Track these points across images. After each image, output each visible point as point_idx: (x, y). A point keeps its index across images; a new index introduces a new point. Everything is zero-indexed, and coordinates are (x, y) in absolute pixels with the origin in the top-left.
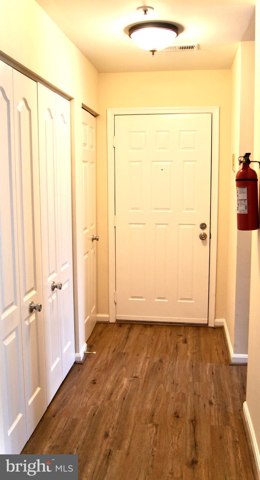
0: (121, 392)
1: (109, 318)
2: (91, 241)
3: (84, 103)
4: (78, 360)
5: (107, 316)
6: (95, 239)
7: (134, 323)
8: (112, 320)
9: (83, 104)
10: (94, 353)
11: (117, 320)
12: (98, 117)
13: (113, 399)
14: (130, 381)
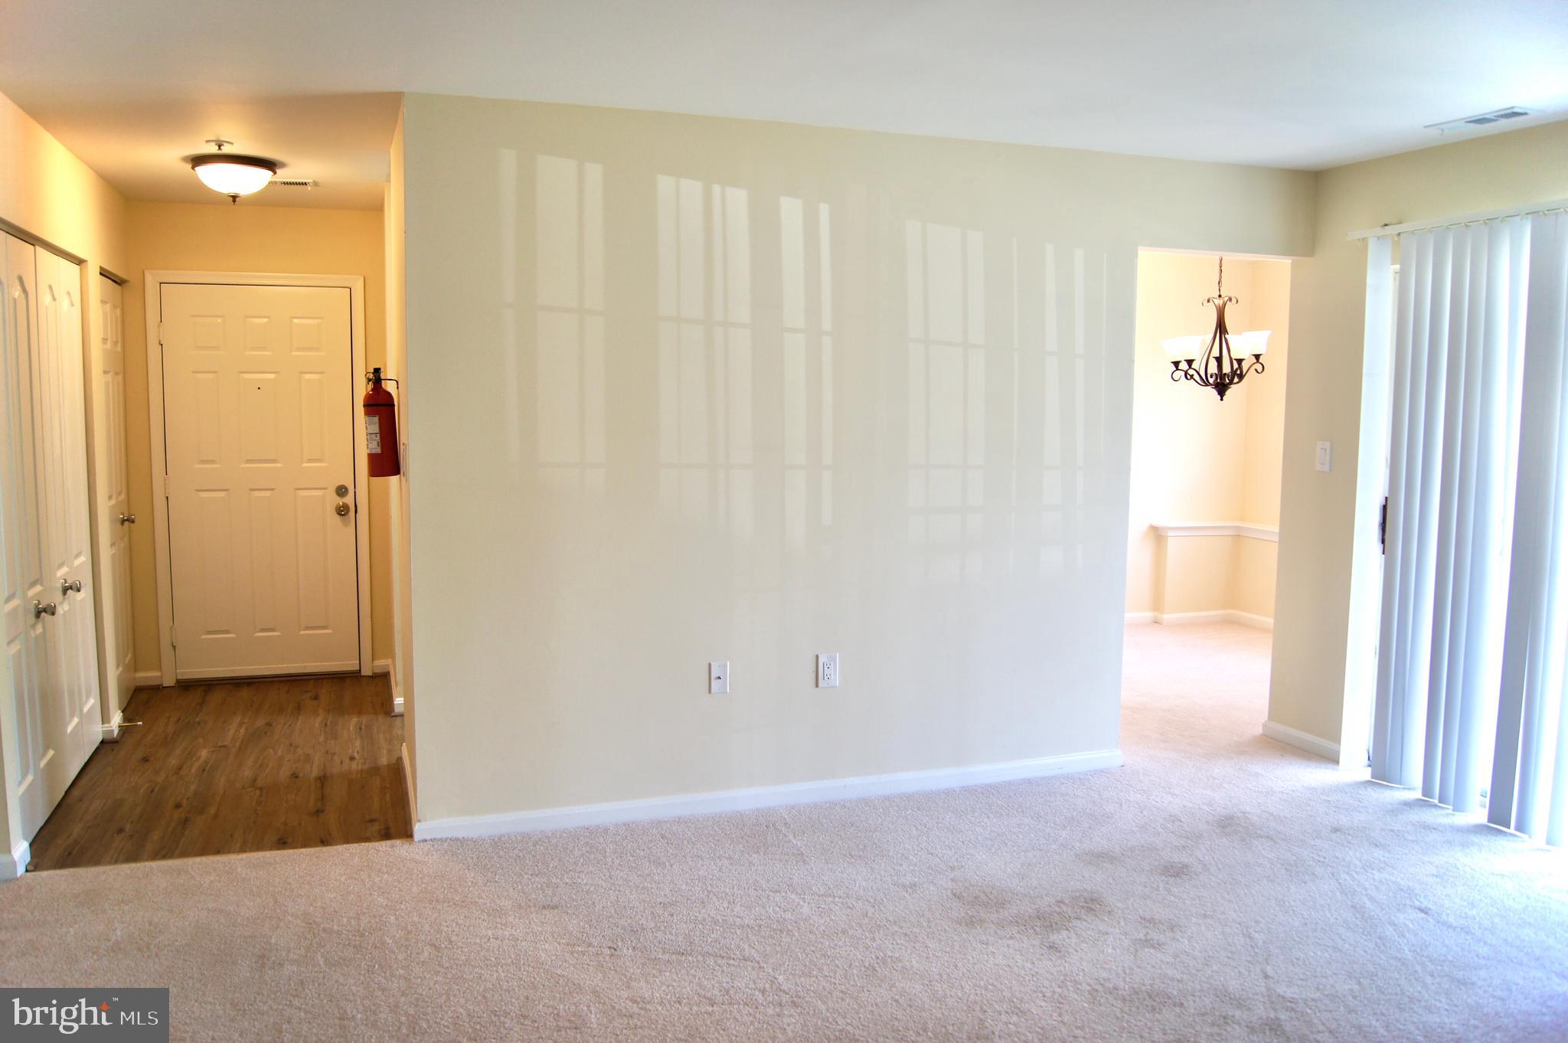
0: (197, 765)
1: (162, 676)
2: (119, 524)
3: (103, 266)
4: (108, 737)
5: (157, 674)
6: (128, 520)
7: (215, 682)
8: (169, 681)
9: (101, 268)
10: (139, 723)
11: (178, 681)
12: (124, 285)
13: (183, 772)
14: (213, 751)
